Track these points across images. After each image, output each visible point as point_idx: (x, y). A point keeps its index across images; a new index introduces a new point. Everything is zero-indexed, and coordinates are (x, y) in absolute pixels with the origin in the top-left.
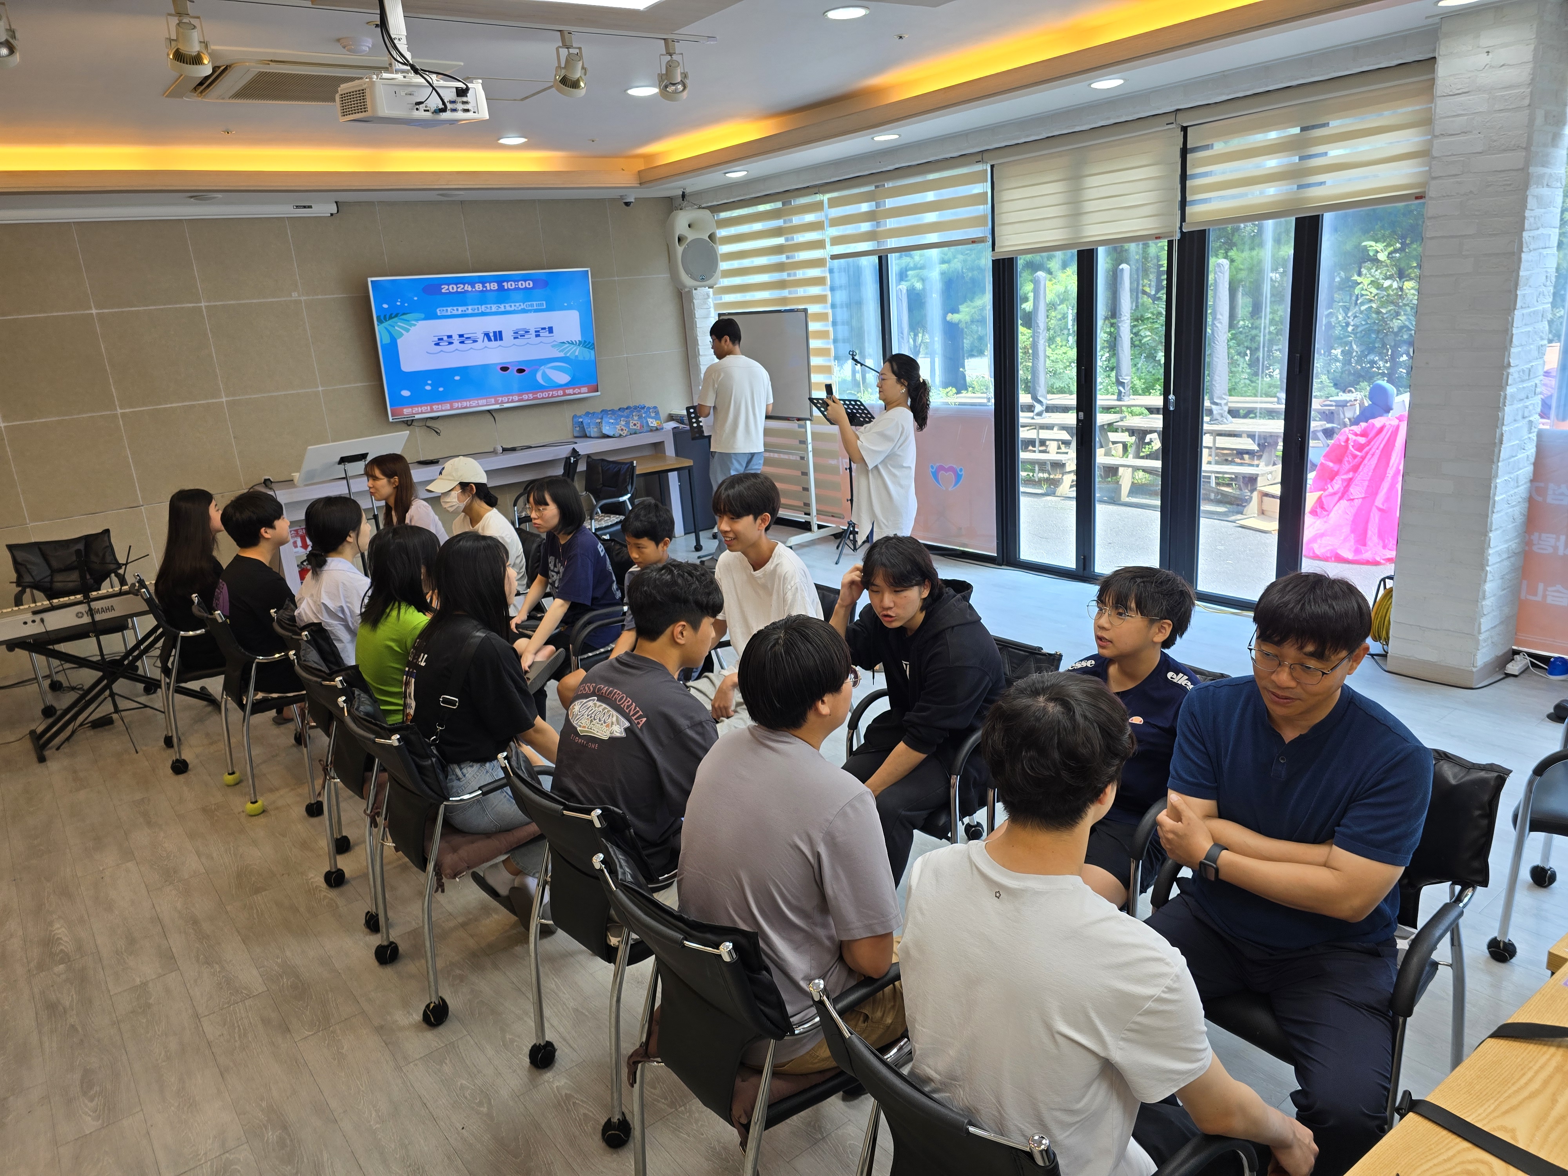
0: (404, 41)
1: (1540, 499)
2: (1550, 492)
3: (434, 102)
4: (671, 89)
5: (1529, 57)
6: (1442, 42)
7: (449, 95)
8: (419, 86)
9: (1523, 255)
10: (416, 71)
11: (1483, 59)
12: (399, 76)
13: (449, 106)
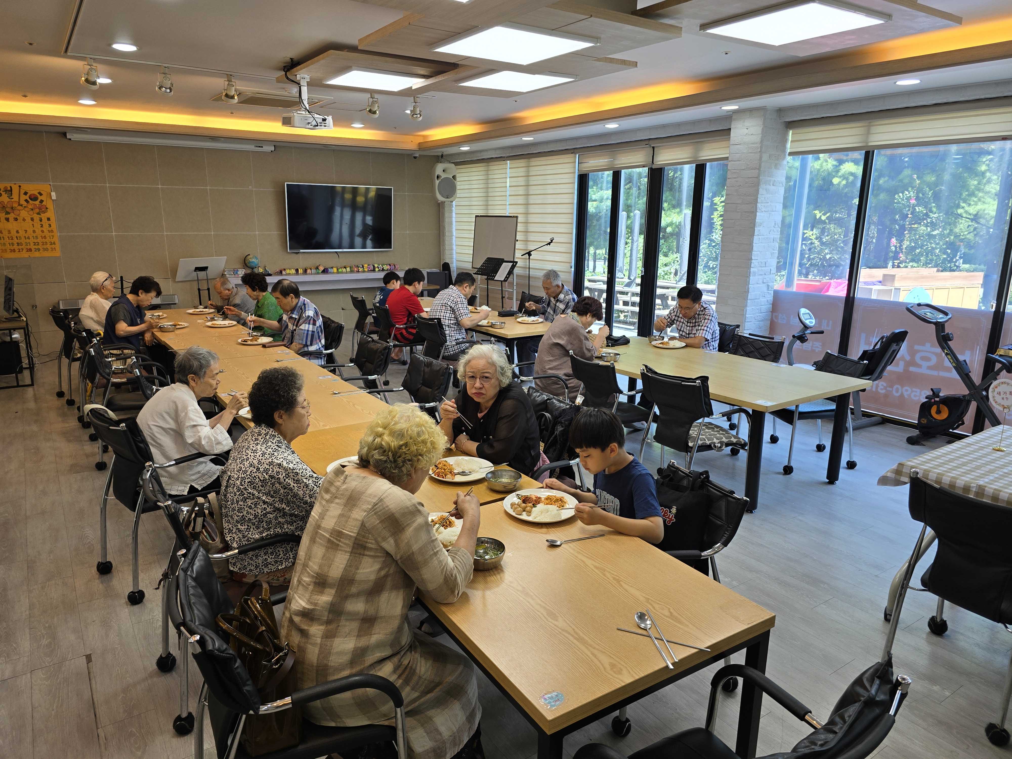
0: (307, 100)
1: (776, 321)
2: (780, 317)
3: (314, 123)
4: (415, 116)
5: (760, 132)
6: (733, 122)
7: (319, 121)
8: (310, 117)
9: (758, 214)
10: (309, 112)
11: (746, 131)
12: (304, 112)
13: (319, 124)
